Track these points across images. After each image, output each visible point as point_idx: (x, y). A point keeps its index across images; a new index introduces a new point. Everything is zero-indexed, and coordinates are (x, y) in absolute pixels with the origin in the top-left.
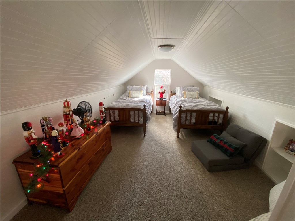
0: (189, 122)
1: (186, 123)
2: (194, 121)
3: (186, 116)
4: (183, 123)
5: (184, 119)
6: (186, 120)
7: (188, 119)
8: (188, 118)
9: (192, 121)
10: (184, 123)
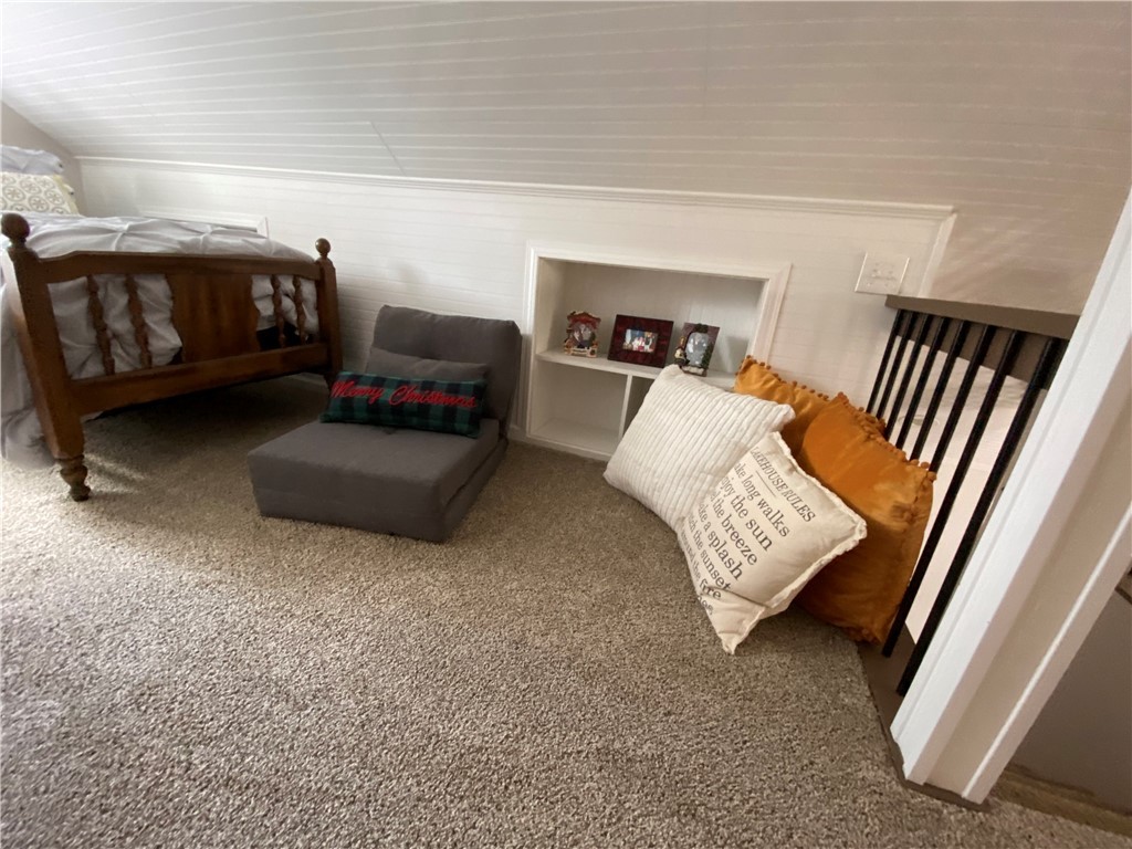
0: (136, 351)
1: (109, 365)
2: (167, 339)
3: (96, 313)
4: (84, 375)
5: (89, 335)
6: (103, 344)
7: (116, 336)
8: (119, 323)
9: (156, 345)
10: (93, 369)
